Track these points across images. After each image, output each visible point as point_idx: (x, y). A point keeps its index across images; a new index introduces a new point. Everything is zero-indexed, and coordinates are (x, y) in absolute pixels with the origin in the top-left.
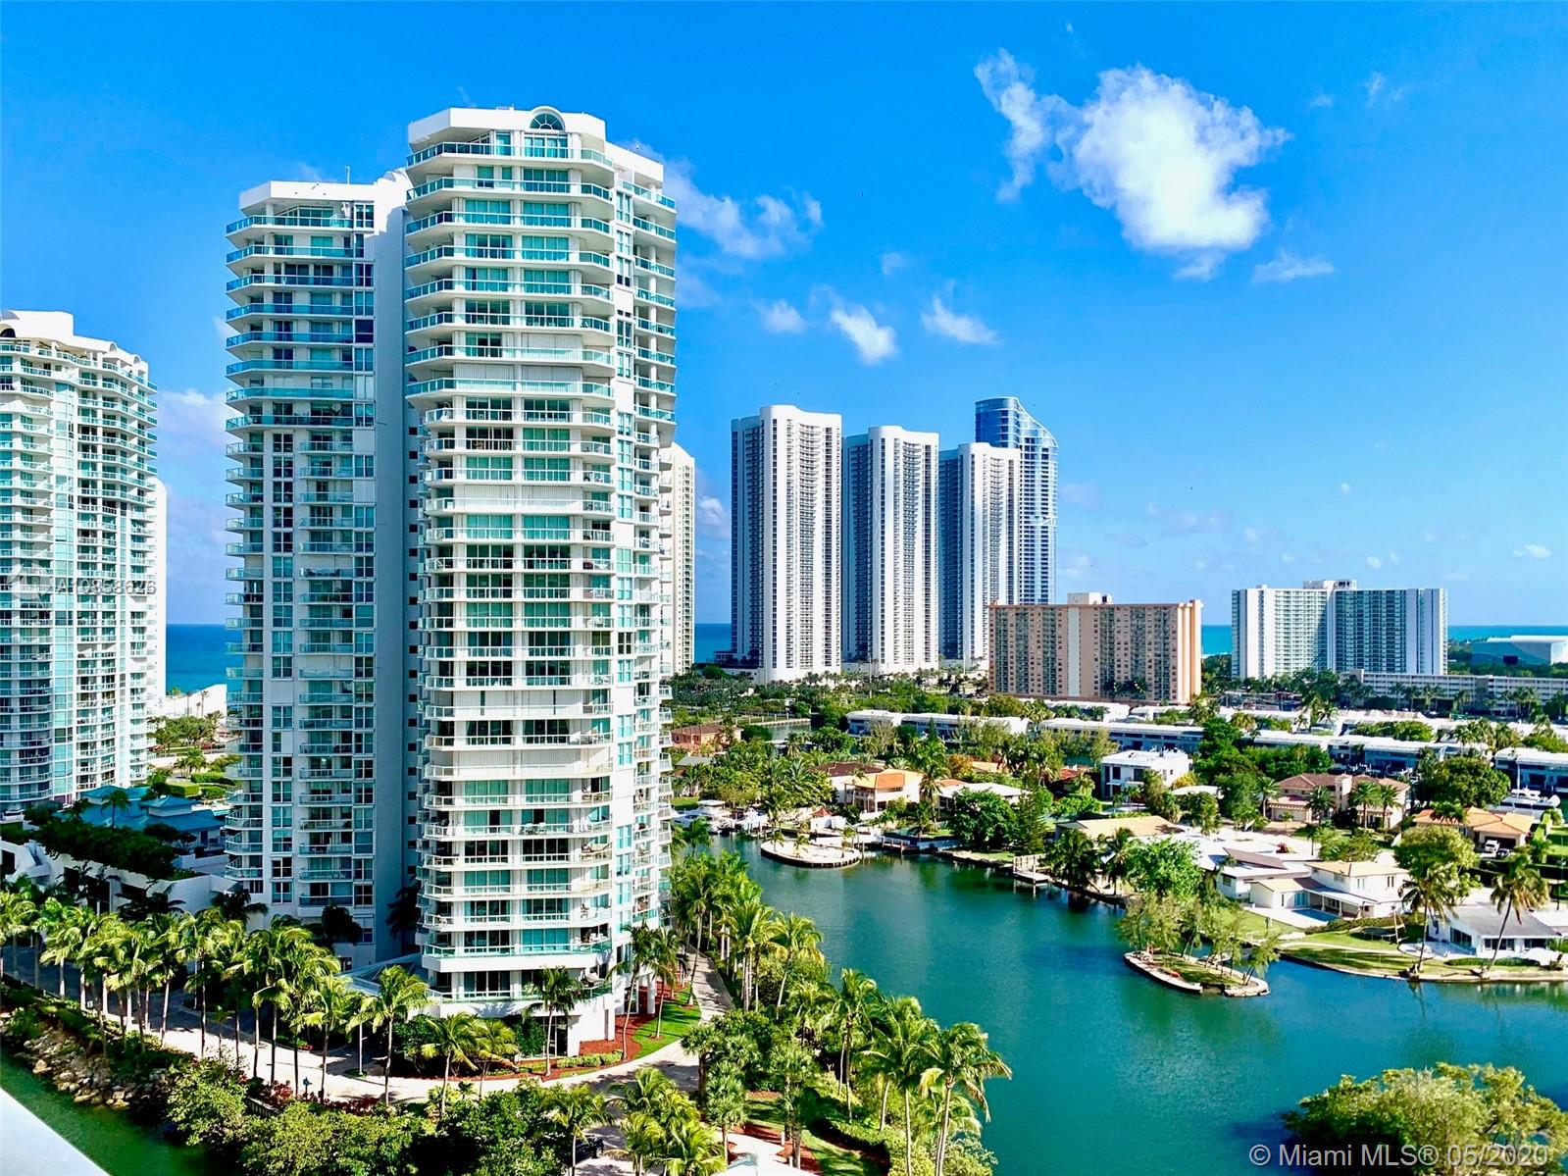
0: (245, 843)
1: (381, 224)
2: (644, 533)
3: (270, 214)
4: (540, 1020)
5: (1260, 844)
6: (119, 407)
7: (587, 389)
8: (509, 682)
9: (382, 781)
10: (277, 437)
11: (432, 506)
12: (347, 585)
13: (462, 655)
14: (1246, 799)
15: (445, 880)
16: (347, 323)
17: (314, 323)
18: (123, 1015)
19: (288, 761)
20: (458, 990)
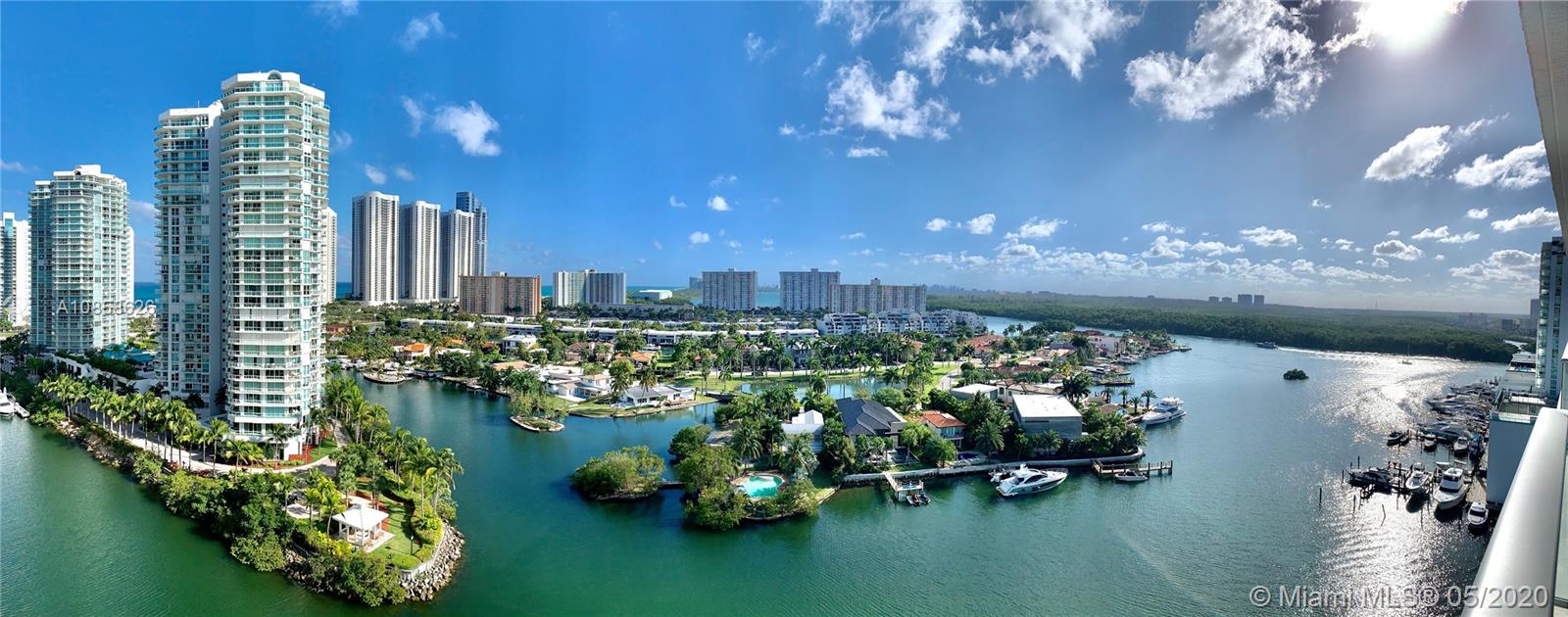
0: (162, 367)
1: (211, 123)
2: (315, 245)
3: (170, 122)
4: (273, 445)
5: (562, 370)
6: (117, 200)
7: (291, 185)
8: (259, 306)
9: (213, 344)
10: (173, 210)
11: (231, 235)
12: (199, 267)
13: (242, 295)
14: (557, 353)
15: (237, 385)
16: (198, 164)
17: (187, 164)
18: (118, 431)
19: (178, 335)
20: (242, 430)
